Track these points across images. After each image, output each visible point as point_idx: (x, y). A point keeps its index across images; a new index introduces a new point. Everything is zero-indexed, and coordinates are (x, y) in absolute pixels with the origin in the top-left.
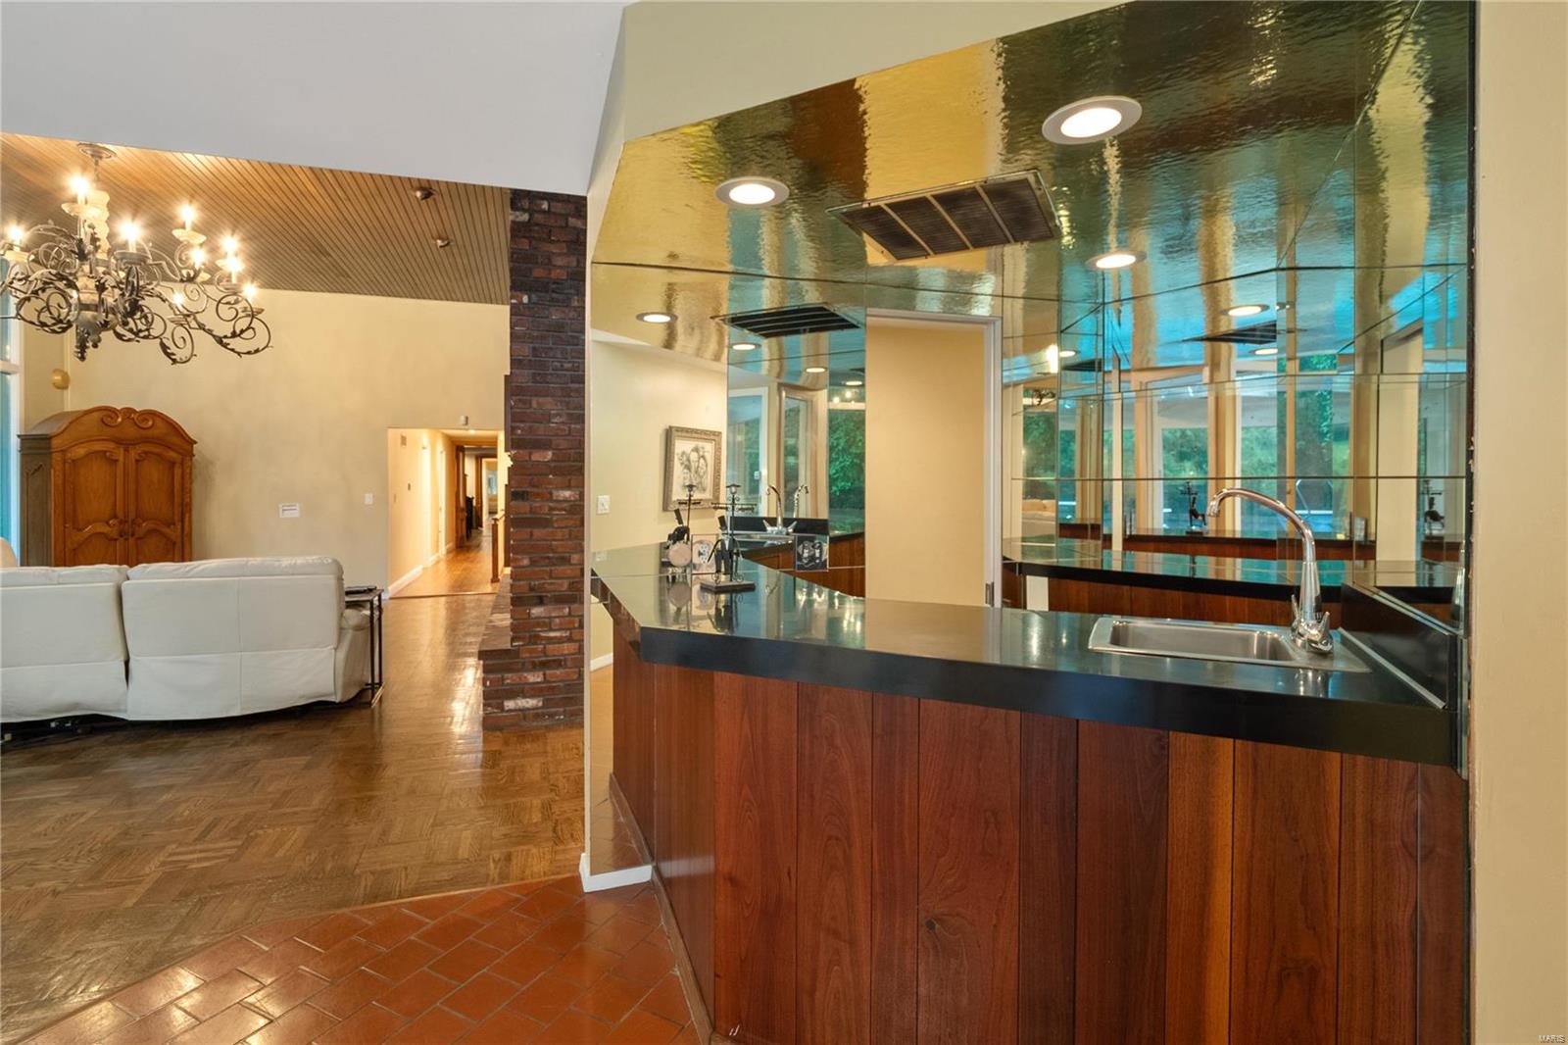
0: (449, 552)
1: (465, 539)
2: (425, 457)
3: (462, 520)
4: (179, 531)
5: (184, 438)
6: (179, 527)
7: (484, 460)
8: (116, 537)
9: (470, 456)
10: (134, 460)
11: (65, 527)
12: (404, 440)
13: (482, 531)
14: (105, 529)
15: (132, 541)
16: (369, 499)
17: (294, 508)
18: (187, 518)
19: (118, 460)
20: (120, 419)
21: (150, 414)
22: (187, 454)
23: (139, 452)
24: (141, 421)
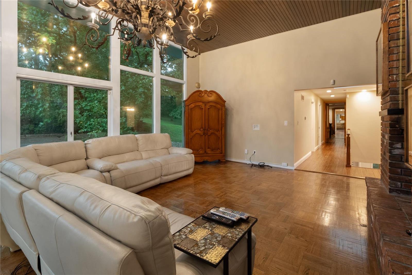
0: (323, 145)
1: (329, 139)
2: (313, 107)
3: (328, 132)
4: (221, 133)
5: (222, 100)
6: (221, 132)
7: (336, 110)
8: (202, 135)
9: (331, 109)
10: (207, 108)
11: (189, 131)
12: (303, 98)
13: (335, 136)
14: (199, 132)
15: (207, 136)
16: (286, 123)
17: (258, 126)
18: (223, 129)
19: (203, 108)
20: (203, 94)
21: (212, 92)
22: (223, 106)
23: (209, 105)
24: (209, 94)
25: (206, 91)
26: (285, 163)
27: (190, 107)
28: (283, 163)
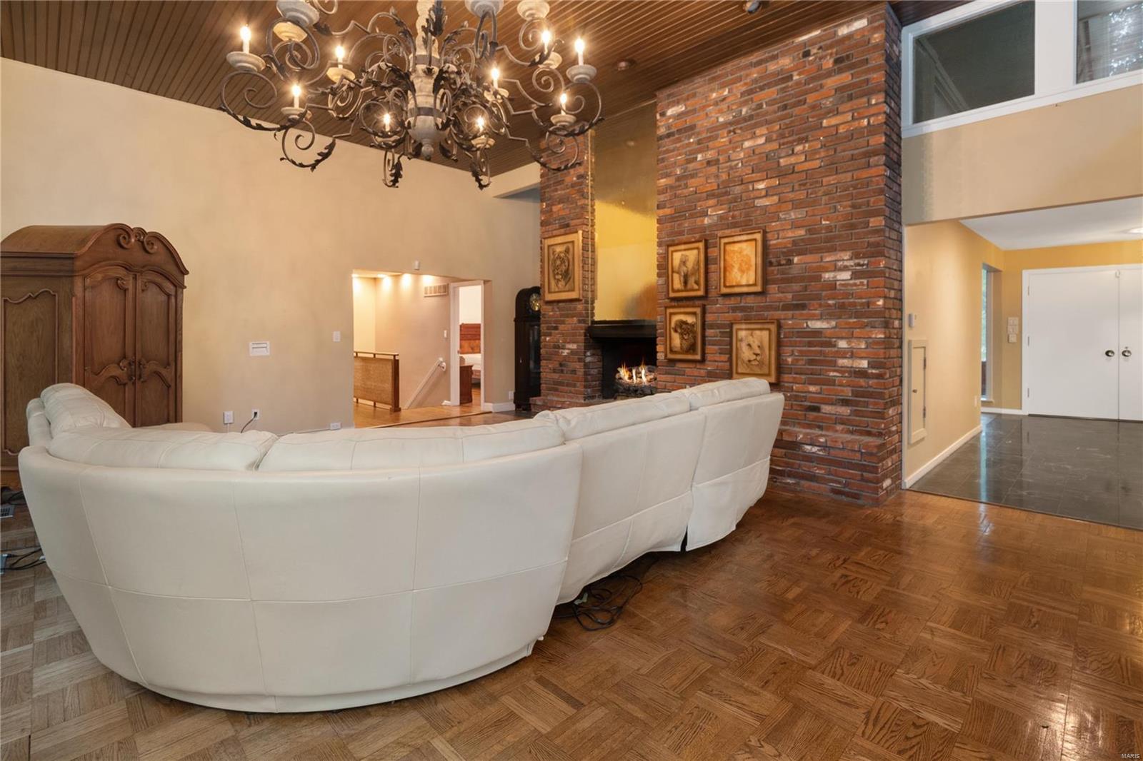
4: (173, 372)
5: (179, 268)
6: (173, 368)
8: (126, 381)
10: (140, 290)
11: (85, 370)
14: (116, 372)
15: (138, 384)
16: (336, 337)
17: (265, 345)
18: (179, 358)
19: (128, 289)
20: (133, 240)
21: (154, 237)
22: (180, 286)
23: (145, 280)
24: (148, 244)
25: (141, 231)
26: (335, 424)
27: (88, 281)
28: (331, 425)
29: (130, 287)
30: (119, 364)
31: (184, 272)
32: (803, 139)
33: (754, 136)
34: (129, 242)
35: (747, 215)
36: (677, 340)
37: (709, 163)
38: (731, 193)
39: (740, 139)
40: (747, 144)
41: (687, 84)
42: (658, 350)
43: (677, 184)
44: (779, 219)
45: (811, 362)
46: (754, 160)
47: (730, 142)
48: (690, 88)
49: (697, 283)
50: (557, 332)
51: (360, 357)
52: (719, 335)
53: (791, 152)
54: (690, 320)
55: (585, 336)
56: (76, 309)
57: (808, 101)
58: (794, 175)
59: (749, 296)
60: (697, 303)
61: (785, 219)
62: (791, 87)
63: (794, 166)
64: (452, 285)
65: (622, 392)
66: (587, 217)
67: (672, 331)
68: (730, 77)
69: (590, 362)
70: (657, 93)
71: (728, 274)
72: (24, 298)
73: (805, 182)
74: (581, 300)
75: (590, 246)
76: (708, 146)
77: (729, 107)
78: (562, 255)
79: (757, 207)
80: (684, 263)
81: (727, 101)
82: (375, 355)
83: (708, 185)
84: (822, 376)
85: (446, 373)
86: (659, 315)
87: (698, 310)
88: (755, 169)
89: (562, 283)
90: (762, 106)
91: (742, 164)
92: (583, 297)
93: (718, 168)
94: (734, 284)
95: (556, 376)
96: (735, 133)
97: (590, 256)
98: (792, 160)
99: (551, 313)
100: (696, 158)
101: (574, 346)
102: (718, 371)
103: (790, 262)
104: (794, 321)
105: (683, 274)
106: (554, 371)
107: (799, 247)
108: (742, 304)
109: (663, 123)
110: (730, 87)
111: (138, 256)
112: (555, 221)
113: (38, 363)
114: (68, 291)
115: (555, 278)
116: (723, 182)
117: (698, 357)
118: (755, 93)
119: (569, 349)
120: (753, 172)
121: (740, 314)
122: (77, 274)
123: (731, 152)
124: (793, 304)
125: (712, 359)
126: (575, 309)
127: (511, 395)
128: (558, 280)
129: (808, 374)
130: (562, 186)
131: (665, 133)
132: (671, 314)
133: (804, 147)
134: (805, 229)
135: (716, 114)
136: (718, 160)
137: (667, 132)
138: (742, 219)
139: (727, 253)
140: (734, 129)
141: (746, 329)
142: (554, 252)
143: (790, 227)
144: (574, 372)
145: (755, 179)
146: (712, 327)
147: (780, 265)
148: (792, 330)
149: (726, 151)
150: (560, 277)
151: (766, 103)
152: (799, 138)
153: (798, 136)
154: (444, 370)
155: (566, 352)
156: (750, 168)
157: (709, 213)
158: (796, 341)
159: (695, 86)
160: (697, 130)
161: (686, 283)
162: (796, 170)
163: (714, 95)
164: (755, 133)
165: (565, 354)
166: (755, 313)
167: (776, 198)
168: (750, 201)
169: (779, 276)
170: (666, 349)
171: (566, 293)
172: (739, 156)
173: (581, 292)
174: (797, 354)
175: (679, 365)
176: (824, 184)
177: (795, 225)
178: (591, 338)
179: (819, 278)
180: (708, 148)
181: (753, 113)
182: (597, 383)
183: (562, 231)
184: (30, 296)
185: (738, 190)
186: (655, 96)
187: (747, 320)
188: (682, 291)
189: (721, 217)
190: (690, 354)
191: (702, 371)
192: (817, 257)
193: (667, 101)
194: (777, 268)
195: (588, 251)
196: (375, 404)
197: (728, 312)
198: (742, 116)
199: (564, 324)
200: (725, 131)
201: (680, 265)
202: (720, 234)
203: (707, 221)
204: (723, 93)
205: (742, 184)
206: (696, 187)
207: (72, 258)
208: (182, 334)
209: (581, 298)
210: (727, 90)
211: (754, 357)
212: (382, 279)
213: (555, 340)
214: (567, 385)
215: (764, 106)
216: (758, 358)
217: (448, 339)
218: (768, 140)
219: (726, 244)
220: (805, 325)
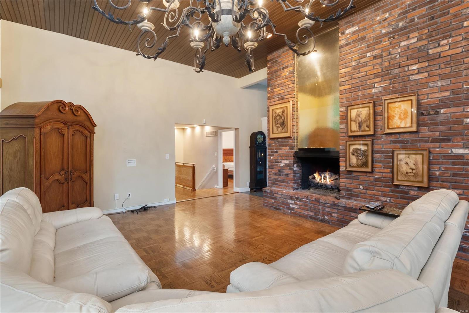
4: (89, 176)
5: (92, 123)
8: (63, 182)
10: (71, 134)
14: (58, 177)
15: (70, 183)
16: (167, 156)
17: (134, 161)
18: (92, 168)
19: (65, 134)
20: (67, 109)
21: (79, 107)
22: (92, 132)
23: (74, 130)
24: (75, 111)
25: (71, 104)
26: (167, 199)
27: (42, 130)
28: (165, 200)
29: (66, 133)
30: (60, 173)
31: (94, 125)
32: (447, 36)
33: (408, 38)
34: (65, 110)
35: (404, 86)
36: (354, 160)
37: (375, 57)
38: (392, 73)
39: (397, 41)
40: (403, 44)
41: (359, 14)
42: (340, 165)
43: (353, 71)
44: (428, 87)
45: (455, 175)
46: (409, 52)
47: (390, 44)
48: (361, 16)
49: (368, 127)
50: (277, 154)
51: (177, 165)
52: (383, 157)
53: (437, 45)
54: (363, 148)
55: (294, 156)
56: (36, 145)
57: (451, 12)
58: (440, 59)
59: (405, 134)
60: (367, 139)
61: (433, 87)
62: (437, 5)
63: (440, 53)
64: (219, 131)
65: (313, 186)
66: (295, 94)
67: (351, 154)
68: (389, 6)
69: (296, 170)
70: (339, 22)
71: (390, 121)
72: (11, 139)
73: (449, 62)
74: (291, 137)
75: (296, 108)
76: (374, 48)
77: (389, 23)
78: (280, 114)
79: (411, 80)
80: (358, 115)
81: (388, 20)
82: (184, 164)
83: (374, 70)
84: (464, 184)
85: (216, 173)
86: (341, 145)
87: (369, 143)
88: (409, 58)
89: (280, 129)
90: (415, 19)
91: (399, 56)
92: (293, 136)
93: (382, 59)
94: (396, 127)
95: (277, 177)
96: (394, 38)
97: (296, 114)
98: (439, 50)
99: (273, 144)
100: (366, 55)
101: (287, 162)
102: (382, 178)
103: (437, 113)
104: (440, 149)
105: (358, 122)
106: (276, 174)
107: (445, 103)
108: (400, 139)
109: (343, 38)
110: (389, 12)
111: (70, 117)
112: (276, 96)
113: (18, 173)
114: (32, 135)
115: (276, 126)
116: (386, 67)
117: (369, 170)
118: (409, 13)
119: (284, 163)
120: (408, 60)
121: (399, 145)
122: (36, 126)
123: (391, 49)
124: (441, 139)
125: (379, 171)
126: (288, 142)
127: (248, 184)
128: (278, 127)
129: (452, 182)
130: (280, 78)
131: (345, 44)
132: (350, 145)
133: (448, 41)
134: (449, 92)
135: (380, 28)
136: (382, 55)
137: (346, 43)
138: (400, 88)
139: (389, 109)
140: (393, 36)
141: (405, 154)
142: (275, 113)
143: (438, 91)
144: (287, 175)
145: (410, 64)
146: (378, 152)
147: (429, 114)
148: (439, 155)
149: (388, 50)
150: (279, 125)
151: (417, 18)
152: (444, 36)
153: (443, 35)
154: (215, 171)
155: (282, 165)
156: (406, 57)
157: (376, 86)
158: (442, 162)
159: (365, 14)
160: (366, 40)
161: (360, 127)
162: (442, 55)
163: (378, 18)
164: (409, 37)
165: (282, 166)
166: (409, 144)
167: (426, 74)
168: (406, 77)
169: (428, 122)
170: (346, 164)
171: (283, 134)
172: (397, 51)
173: (292, 133)
174: (443, 170)
175: (355, 174)
176: (465, 62)
177: (442, 89)
178: (296, 157)
179: (461, 122)
180: (374, 49)
181: (407, 25)
182: (300, 181)
183: (280, 102)
184: (14, 138)
185: (396, 71)
186: (338, 24)
187: (404, 148)
188: (357, 131)
189: (384, 88)
190: (363, 168)
191: (371, 178)
192: (461, 109)
193: (345, 26)
194: (427, 117)
195: (295, 111)
196: (184, 187)
197: (390, 144)
198: (399, 28)
199: (281, 150)
200: (387, 38)
201: (356, 117)
202: (384, 98)
203: (374, 91)
204: (385, 16)
205: (400, 67)
206: (366, 72)
207: (34, 118)
208: (93, 157)
209: (292, 136)
210: (388, 14)
211: (411, 171)
212: (187, 129)
213: (276, 158)
214: (283, 182)
215: (416, 20)
216: (414, 171)
217: (217, 156)
218: (420, 39)
219: (388, 103)
220: (450, 152)
